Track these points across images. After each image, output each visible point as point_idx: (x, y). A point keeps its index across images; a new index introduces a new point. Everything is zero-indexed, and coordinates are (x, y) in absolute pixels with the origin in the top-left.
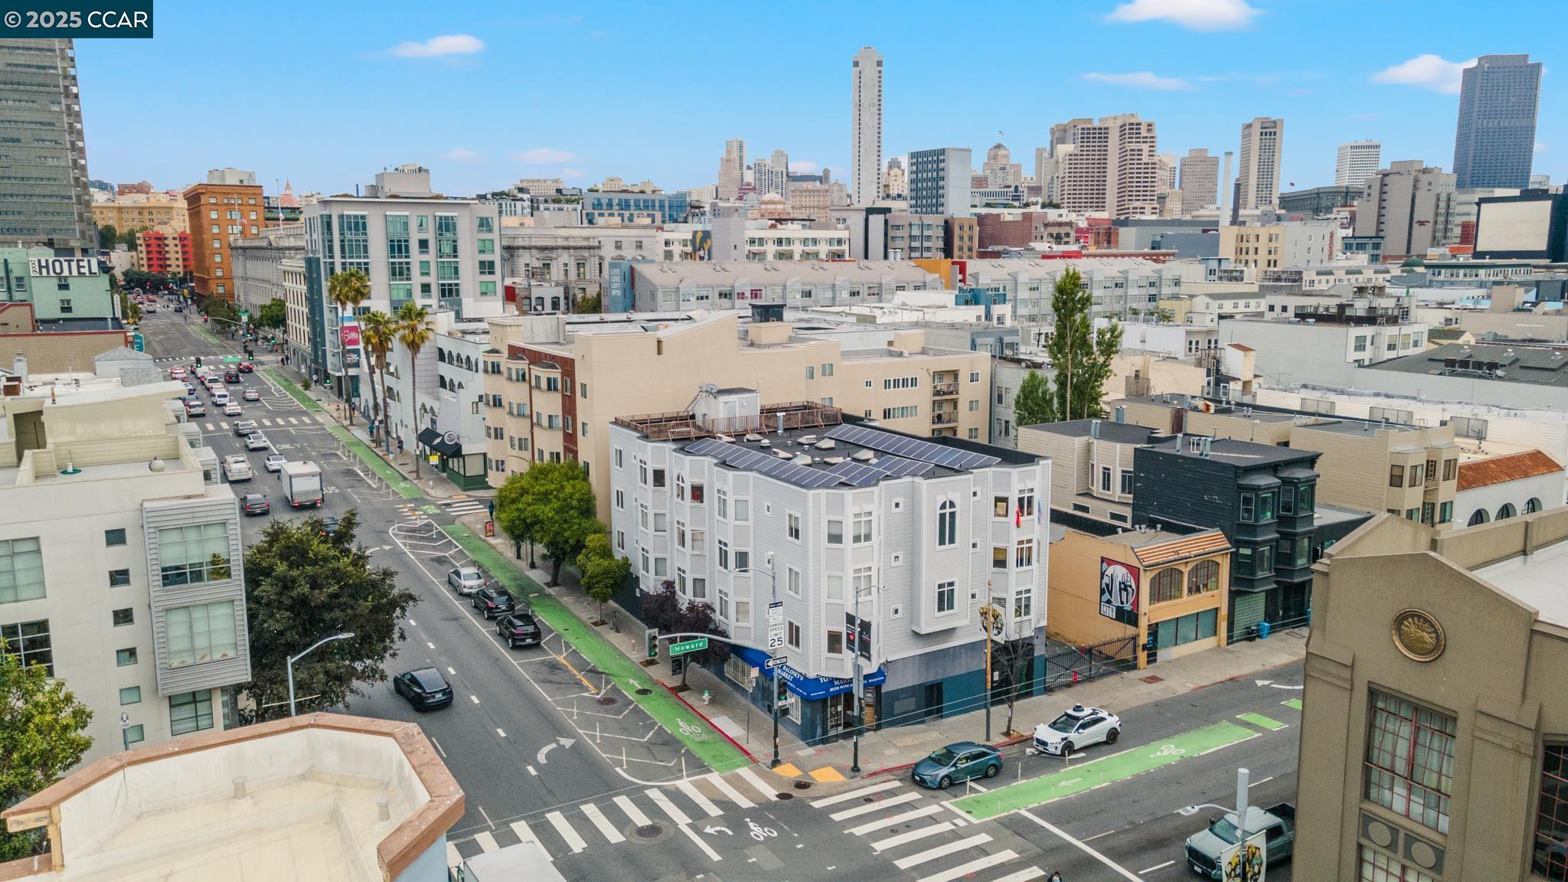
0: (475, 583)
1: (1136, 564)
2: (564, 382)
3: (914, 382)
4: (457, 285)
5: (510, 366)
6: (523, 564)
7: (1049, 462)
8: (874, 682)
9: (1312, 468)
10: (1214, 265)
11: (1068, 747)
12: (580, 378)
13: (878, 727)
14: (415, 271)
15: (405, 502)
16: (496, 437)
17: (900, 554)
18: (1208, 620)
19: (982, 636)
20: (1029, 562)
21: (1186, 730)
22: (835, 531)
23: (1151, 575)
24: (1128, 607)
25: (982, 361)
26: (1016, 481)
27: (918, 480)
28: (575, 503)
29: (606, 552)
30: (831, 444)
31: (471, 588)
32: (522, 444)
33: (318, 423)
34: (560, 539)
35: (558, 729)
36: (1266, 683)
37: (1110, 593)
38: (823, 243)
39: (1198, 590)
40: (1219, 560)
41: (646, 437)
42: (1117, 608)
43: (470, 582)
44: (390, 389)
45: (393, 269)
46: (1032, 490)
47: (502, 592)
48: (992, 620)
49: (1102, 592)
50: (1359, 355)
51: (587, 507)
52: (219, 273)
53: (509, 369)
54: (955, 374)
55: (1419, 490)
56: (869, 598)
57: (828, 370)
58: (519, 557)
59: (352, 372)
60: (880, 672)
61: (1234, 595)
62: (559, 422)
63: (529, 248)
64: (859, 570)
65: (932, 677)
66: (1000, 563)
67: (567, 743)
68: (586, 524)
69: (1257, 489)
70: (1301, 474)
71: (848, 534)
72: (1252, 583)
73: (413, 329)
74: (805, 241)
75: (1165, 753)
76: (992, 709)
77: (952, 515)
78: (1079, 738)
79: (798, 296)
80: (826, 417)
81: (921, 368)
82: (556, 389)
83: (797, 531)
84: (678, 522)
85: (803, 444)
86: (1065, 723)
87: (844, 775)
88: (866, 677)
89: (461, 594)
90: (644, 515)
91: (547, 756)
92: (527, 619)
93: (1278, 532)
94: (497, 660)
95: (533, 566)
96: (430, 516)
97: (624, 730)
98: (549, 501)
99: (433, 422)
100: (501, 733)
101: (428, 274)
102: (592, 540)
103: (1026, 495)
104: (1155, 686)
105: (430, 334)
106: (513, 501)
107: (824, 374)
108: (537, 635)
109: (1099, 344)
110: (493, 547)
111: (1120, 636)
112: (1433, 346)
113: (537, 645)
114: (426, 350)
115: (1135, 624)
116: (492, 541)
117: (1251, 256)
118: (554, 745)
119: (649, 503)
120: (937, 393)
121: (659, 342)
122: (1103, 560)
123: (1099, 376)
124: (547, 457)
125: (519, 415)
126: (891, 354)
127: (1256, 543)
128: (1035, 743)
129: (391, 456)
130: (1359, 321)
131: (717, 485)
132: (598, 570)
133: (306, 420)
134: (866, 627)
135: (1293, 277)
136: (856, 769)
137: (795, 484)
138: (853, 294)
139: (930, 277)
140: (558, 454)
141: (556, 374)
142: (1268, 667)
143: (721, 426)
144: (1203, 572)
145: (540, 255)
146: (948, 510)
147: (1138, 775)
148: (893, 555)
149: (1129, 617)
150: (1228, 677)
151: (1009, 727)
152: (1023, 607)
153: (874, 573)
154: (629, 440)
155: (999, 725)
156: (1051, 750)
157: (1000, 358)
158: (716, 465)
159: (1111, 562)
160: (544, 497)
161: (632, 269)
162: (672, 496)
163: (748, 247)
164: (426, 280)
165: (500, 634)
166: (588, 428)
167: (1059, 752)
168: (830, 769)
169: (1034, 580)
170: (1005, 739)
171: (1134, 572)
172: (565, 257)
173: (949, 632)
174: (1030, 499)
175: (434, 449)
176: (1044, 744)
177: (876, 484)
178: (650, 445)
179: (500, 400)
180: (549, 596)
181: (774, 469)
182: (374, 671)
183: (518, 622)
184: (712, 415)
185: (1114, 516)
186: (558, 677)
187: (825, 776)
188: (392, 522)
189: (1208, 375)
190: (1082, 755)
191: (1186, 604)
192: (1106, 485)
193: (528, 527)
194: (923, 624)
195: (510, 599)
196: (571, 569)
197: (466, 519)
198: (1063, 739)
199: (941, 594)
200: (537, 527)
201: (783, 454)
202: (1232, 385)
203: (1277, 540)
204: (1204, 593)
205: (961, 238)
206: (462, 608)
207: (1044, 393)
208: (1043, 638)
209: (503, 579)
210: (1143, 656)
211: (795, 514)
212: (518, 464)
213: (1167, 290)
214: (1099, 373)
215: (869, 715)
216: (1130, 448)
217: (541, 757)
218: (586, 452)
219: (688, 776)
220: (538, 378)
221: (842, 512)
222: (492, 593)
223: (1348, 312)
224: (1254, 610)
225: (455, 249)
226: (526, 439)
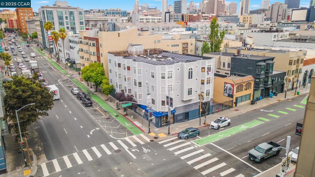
0: (77, 91)
1: (233, 83)
2: (96, 44)
3: (178, 45)
4: (75, 27)
5: (84, 41)
6: (89, 87)
7: (214, 59)
8: (173, 112)
9: (273, 61)
10: (238, 24)
11: (219, 127)
12: (100, 42)
13: (174, 123)
14: (65, 23)
15: (63, 74)
16: (82, 59)
17: (179, 81)
18: (248, 97)
19: (199, 101)
20: (209, 83)
21: (247, 122)
22: (163, 76)
23: (236, 86)
24: (231, 94)
25: (193, 40)
26: (207, 63)
27: (183, 63)
28: (100, 72)
29: (108, 84)
30: (161, 56)
31: (76, 93)
32: (88, 60)
33: (44, 58)
34: (97, 81)
35: (95, 125)
36: (263, 110)
37: (227, 91)
38: (156, 20)
39: (247, 89)
40: (251, 82)
41: (116, 55)
42: (228, 94)
43: (76, 91)
44: (60, 50)
45: (60, 23)
46: (210, 66)
47: (83, 93)
48: (201, 97)
49: (225, 90)
50: (274, 39)
51: (103, 74)
52: (24, 27)
53: (84, 42)
54: (187, 44)
55: (295, 66)
56: (171, 92)
57: (159, 41)
58: (88, 86)
59: (51, 47)
60: (174, 110)
61: (254, 90)
62: (96, 54)
63: (92, 21)
64: (169, 85)
65: (187, 111)
66: (203, 83)
67: (98, 129)
68: (103, 77)
69: (261, 66)
70: (270, 62)
71: (166, 76)
72: (259, 87)
73: (62, 34)
74: (152, 19)
75: (243, 127)
76: (201, 118)
77: (192, 72)
78: (222, 125)
79: (151, 30)
80: (159, 51)
81: (180, 43)
82: (95, 46)
83: (153, 76)
84: (124, 76)
85: (154, 57)
86: (218, 121)
87: (166, 135)
88: (171, 111)
89: (74, 94)
90: (116, 74)
91: (93, 132)
92: (89, 99)
93: (265, 76)
94: (81, 109)
95: (91, 88)
96: (68, 77)
97: (112, 125)
98: (94, 72)
99: (69, 56)
100: (81, 127)
101: (68, 24)
102: (104, 81)
103: (209, 67)
104: (237, 112)
105: (67, 36)
106: (85, 72)
107: (158, 43)
108: (91, 103)
109: (220, 36)
110: (82, 84)
111: (229, 100)
112: (290, 37)
113: (92, 106)
114: (66, 39)
115: (233, 97)
116: (82, 82)
117: (246, 22)
118: (94, 130)
119: (117, 71)
120: (183, 48)
121: (119, 34)
122: (225, 83)
123: (220, 43)
124: (93, 62)
125: (87, 53)
126: (172, 39)
127: (260, 78)
128: (211, 126)
129: (60, 65)
130: (274, 32)
131: (133, 66)
132: (106, 88)
133: (42, 57)
134: (171, 99)
135: (255, 26)
136: (169, 133)
137: (153, 64)
138: (163, 29)
139: (180, 26)
140: (96, 61)
141: (95, 42)
142: (262, 107)
143: (134, 53)
144: (248, 85)
145: (94, 22)
146: (191, 71)
147: (237, 133)
148: (177, 82)
149: (231, 96)
150: (254, 109)
151: (205, 122)
152: (208, 94)
153: (173, 86)
154: (112, 57)
155: (203, 122)
156: (215, 128)
157: (197, 41)
158: (133, 61)
159: (227, 83)
160: (93, 71)
161: (114, 24)
162: (122, 69)
163: (140, 20)
164: (67, 26)
165: (83, 103)
166: (103, 55)
167: (217, 128)
168: (163, 133)
169: (210, 87)
170: (204, 125)
171: (233, 85)
172: (100, 23)
173: (190, 100)
174: (210, 68)
175: (70, 62)
176: (213, 126)
177: (173, 64)
178: (117, 57)
179: (83, 50)
180: (95, 94)
181: (148, 61)
182: (45, 113)
183: (86, 100)
184: (132, 51)
185: (226, 73)
186: (96, 113)
187: (162, 135)
188: (59, 79)
189: (243, 44)
190: (223, 128)
191: (244, 93)
192: (224, 66)
193: (89, 78)
194: (184, 99)
195: (85, 95)
196: (100, 88)
197: (76, 78)
198: (218, 125)
199: (189, 91)
200: (91, 78)
201: (149, 59)
202: (248, 46)
203: (264, 78)
204: (248, 90)
205: (186, 18)
206: (74, 97)
207: (208, 47)
208: (212, 101)
209: (84, 90)
210: (234, 105)
211: (153, 72)
212: (87, 64)
213: (229, 29)
214: (220, 42)
215: (172, 121)
216: (230, 57)
217: (91, 133)
218: (102, 60)
219: (128, 136)
220: (90, 43)
221: (165, 71)
222: (81, 94)
223: (272, 30)
224: (258, 94)
225: (74, 19)
226: (89, 59)
